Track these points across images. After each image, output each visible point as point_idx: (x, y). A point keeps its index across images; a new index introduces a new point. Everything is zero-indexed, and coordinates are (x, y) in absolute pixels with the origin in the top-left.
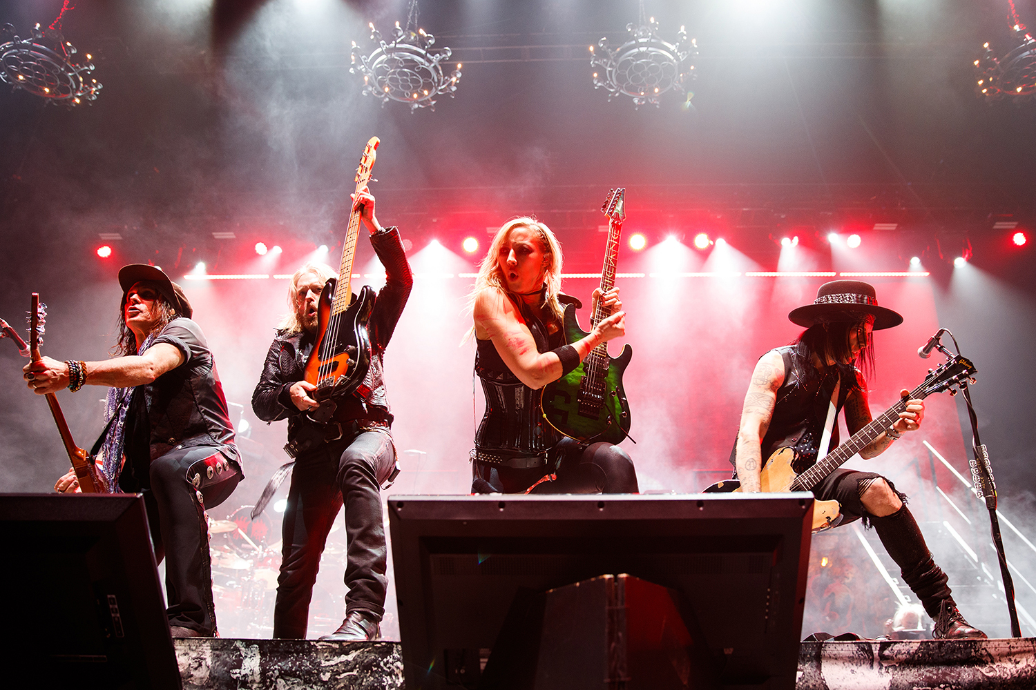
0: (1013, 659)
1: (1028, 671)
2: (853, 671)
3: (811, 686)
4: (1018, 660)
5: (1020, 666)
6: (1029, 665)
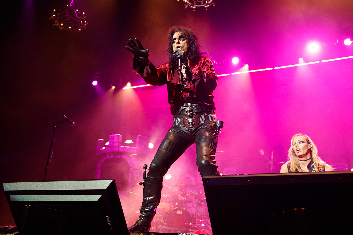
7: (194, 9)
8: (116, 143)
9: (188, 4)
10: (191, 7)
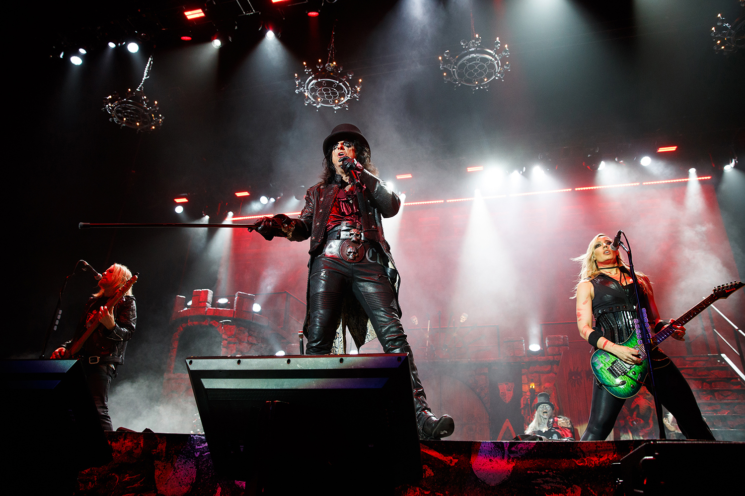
0: (598, 455)
1: (607, 462)
2: (490, 460)
3: (462, 468)
4: (602, 455)
5: (601, 460)
6: (609, 459)
7: (317, 109)
9: (310, 99)
10: (315, 105)
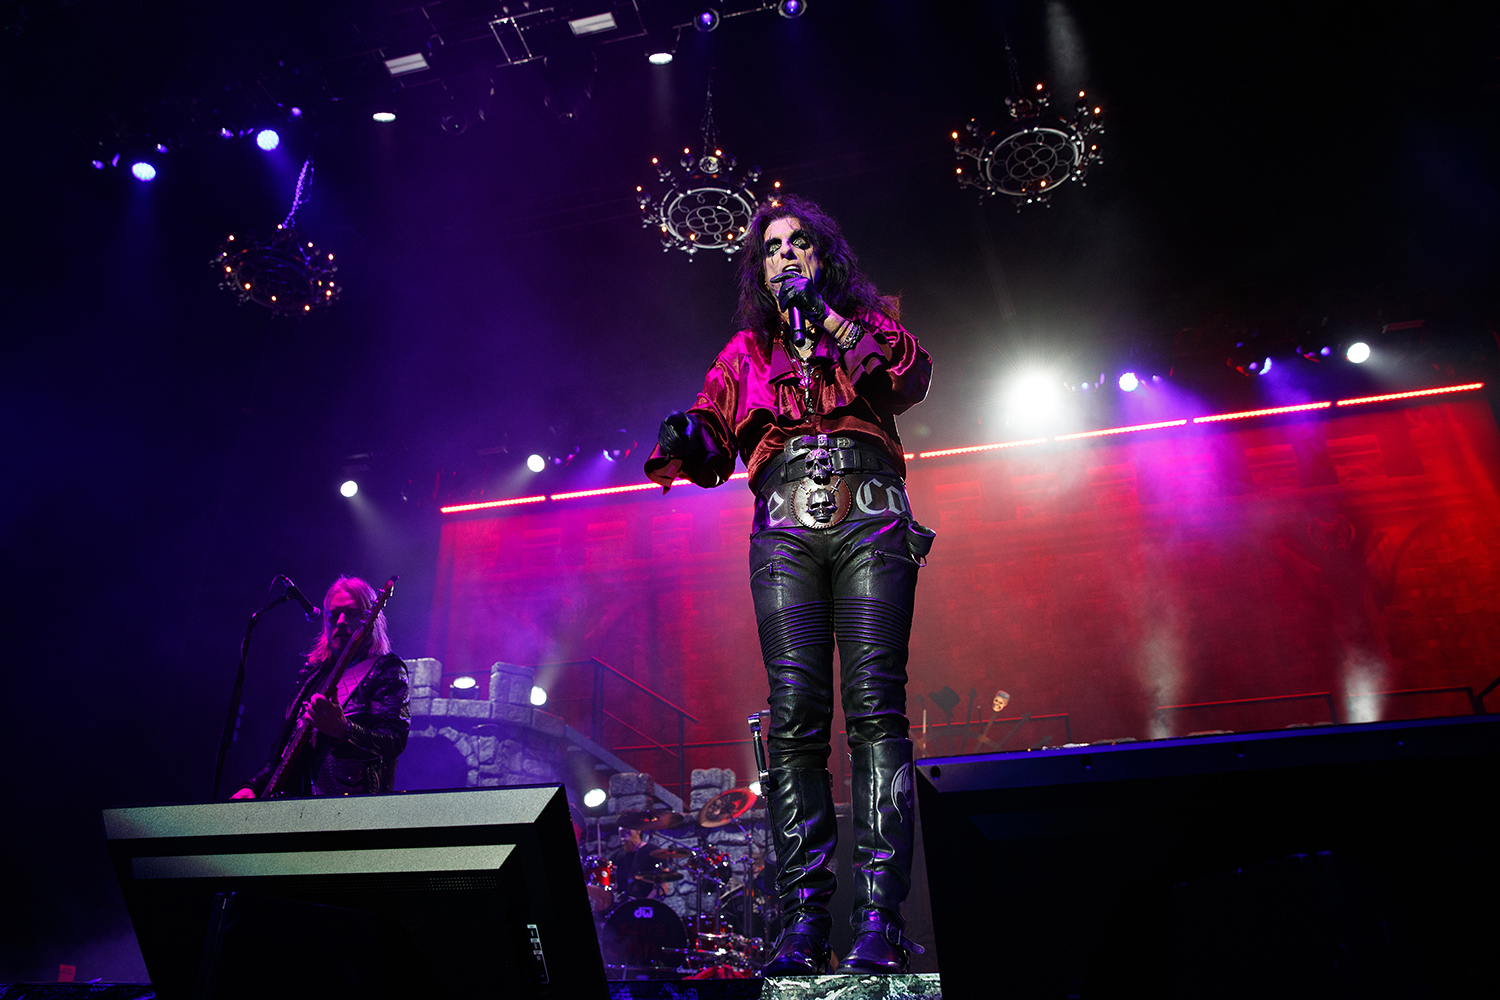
7: (689, 256)
8: (422, 686)
9: (674, 238)
10: (684, 248)
